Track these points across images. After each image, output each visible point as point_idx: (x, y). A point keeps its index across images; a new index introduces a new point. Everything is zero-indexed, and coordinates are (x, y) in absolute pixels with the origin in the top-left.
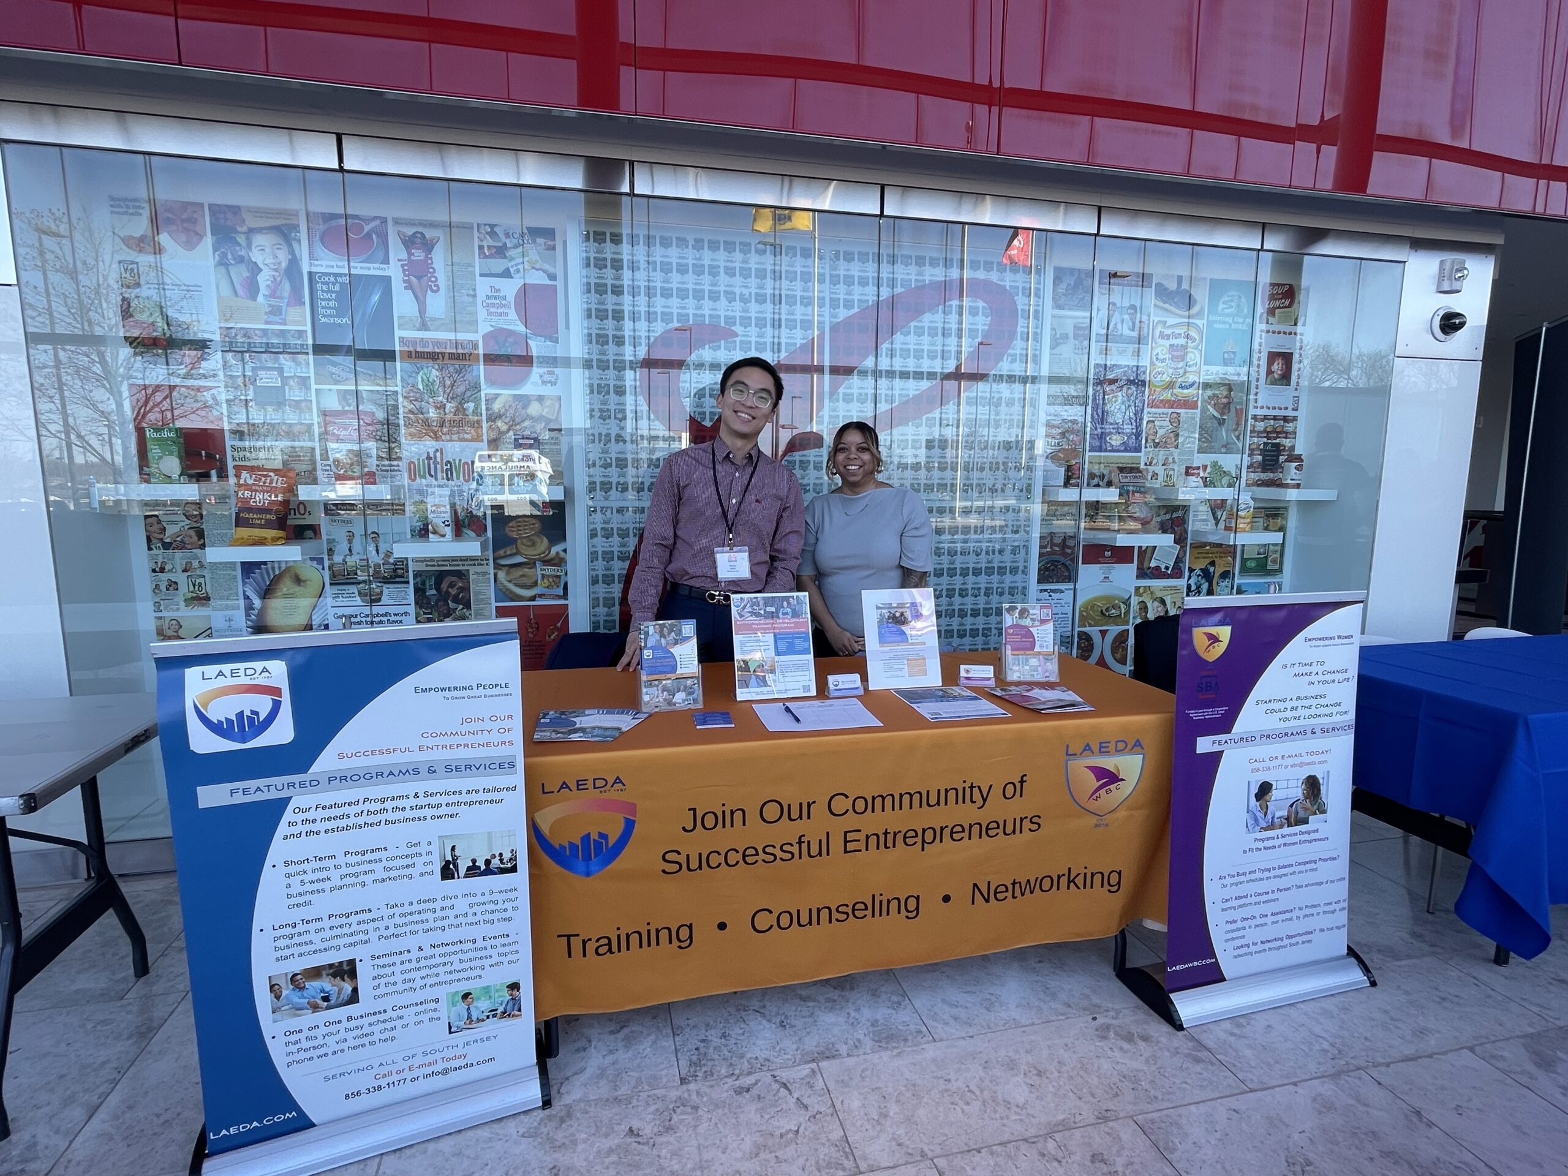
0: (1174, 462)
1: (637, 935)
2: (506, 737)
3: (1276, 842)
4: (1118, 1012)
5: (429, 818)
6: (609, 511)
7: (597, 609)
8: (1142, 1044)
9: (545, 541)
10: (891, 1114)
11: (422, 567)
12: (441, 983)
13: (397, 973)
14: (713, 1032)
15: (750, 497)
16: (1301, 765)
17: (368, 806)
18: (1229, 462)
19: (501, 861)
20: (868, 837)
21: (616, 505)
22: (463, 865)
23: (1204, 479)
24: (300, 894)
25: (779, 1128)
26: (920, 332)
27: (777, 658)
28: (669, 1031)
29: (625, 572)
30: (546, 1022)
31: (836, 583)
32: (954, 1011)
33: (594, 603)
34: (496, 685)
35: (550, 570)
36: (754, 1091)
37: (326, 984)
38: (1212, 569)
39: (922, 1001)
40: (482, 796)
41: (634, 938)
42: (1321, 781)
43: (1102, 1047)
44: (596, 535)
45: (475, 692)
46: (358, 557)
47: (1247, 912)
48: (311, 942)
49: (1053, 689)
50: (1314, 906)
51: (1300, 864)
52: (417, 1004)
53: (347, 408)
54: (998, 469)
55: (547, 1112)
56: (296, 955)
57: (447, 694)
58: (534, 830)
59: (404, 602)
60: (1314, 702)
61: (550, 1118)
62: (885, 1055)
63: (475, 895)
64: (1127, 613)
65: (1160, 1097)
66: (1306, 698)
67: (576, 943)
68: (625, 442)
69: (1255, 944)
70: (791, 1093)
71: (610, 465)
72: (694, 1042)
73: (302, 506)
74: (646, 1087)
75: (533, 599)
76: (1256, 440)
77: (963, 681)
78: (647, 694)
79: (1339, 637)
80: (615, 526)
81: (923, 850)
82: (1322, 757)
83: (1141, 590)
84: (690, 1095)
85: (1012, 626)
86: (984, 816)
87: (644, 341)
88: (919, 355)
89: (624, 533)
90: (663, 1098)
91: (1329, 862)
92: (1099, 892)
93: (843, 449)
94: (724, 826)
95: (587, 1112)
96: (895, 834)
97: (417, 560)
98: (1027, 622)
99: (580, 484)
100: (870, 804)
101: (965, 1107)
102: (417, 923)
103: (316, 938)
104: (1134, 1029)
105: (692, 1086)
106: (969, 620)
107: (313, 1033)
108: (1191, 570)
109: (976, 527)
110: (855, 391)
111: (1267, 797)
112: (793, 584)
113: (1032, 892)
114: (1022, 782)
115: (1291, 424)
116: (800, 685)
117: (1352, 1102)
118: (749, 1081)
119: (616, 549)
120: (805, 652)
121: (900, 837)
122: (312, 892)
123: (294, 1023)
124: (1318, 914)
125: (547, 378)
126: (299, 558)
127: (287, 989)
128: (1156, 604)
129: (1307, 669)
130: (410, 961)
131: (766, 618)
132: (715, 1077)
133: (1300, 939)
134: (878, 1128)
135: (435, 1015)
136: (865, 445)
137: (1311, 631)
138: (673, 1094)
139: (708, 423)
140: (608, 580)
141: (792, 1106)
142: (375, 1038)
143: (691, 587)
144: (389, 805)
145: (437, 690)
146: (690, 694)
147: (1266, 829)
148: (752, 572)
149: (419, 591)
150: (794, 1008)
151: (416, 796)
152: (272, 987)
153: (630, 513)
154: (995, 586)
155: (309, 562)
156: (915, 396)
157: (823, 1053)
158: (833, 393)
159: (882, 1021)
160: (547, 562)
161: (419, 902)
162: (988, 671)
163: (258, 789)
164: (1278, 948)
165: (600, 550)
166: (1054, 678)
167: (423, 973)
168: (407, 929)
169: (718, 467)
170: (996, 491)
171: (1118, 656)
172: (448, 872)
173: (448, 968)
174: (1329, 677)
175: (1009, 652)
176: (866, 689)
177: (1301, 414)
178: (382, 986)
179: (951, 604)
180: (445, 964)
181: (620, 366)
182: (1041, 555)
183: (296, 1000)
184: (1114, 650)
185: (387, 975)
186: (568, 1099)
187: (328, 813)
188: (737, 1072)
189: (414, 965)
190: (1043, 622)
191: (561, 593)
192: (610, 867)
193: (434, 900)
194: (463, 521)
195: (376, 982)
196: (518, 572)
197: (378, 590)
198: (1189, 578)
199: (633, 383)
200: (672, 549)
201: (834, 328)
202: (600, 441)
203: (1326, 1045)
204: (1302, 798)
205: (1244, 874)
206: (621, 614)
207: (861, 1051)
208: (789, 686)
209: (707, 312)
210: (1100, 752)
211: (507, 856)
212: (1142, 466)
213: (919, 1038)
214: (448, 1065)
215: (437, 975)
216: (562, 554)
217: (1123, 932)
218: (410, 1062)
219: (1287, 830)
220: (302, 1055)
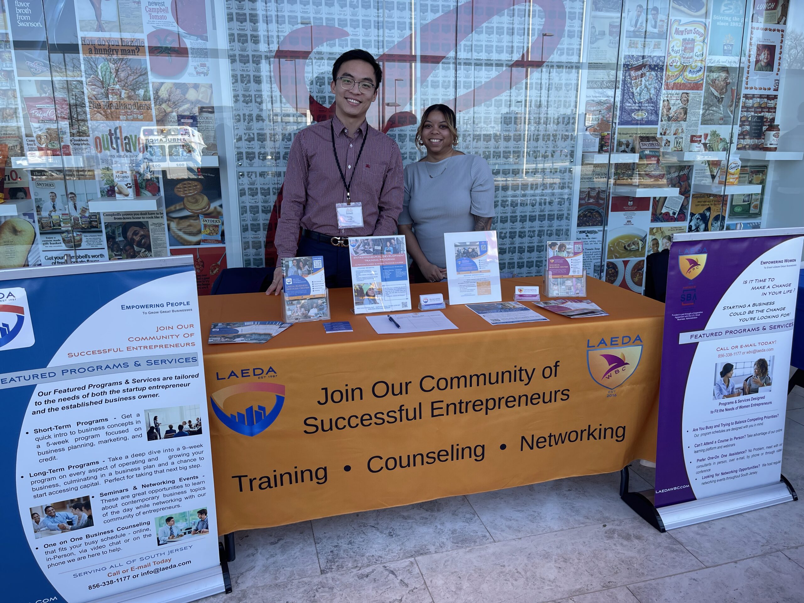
0: (682, 132)
1: (288, 475)
2: (190, 340)
3: (735, 406)
4: (621, 522)
5: (137, 397)
6: (254, 175)
7: (248, 250)
8: (636, 542)
9: (206, 198)
10: (464, 587)
11: (111, 220)
12: (150, 511)
13: (119, 505)
14: (342, 541)
15: (362, 163)
16: (755, 352)
17: (92, 390)
18: (724, 131)
19: (190, 426)
20: (448, 406)
21: (259, 170)
22: (163, 430)
23: (705, 145)
24: (47, 452)
25: (389, 598)
26: (490, 31)
27: (384, 283)
28: (312, 541)
29: (268, 222)
30: (226, 536)
31: (427, 229)
32: (509, 523)
33: (246, 245)
34: (181, 304)
35: (210, 221)
36: (372, 577)
37: (70, 513)
38: (708, 214)
39: (486, 517)
40: (174, 382)
41: (286, 477)
42: (768, 363)
43: (608, 543)
44: (245, 194)
45: (165, 308)
46: (61, 212)
47: (712, 453)
48: (57, 485)
49: (581, 301)
50: (760, 449)
51: (751, 420)
52: (134, 526)
53: (44, 95)
54: (549, 139)
55: (229, 595)
56: (47, 494)
57: (145, 310)
58: (212, 405)
59: (99, 247)
60: (765, 307)
61: (231, 599)
62: (461, 551)
63: (172, 450)
64: (644, 247)
65: (646, 573)
66: (760, 304)
67: (245, 482)
68: (263, 120)
69: (717, 475)
70: (396, 577)
71: (253, 139)
72: (329, 547)
73: (14, 174)
74: (297, 577)
75: (198, 243)
76: (745, 114)
77: (517, 297)
78: (289, 310)
79: (786, 261)
80: (259, 186)
81: (487, 414)
82: (769, 346)
83: (654, 231)
84: (327, 581)
85: (554, 258)
86: (529, 390)
87: (275, 40)
88: (489, 49)
89: (266, 193)
90: (309, 583)
91: (771, 419)
92: (610, 441)
93: (428, 126)
94: (347, 400)
95: (256, 594)
96: (467, 403)
97: (107, 215)
98: (564, 254)
99: (231, 155)
100: (449, 383)
101: (514, 582)
102: (132, 470)
103: (60, 482)
104: (631, 532)
105: (329, 575)
106: (526, 255)
107: (63, 546)
108: (692, 215)
109: (532, 185)
110: (441, 79)
111: (729, 375)
112: (395, 229)
113: (563, 442)
114: (556, 366)
115: (772, 101)
116: (399, 302)
117: (770, 570)
118: (368, 570)
119: (260, 205)
120: (404, 278)
121: (470, 406)
122: (55, 451)
123: (50, 539)
124: (762, 454)
125: (200, 69)
126: (16, 214)
127: (43, 516)
128: (665, 240)
129: (762, 284)
130: (128, 497)
131: (374, 254)
132: (345, 568)
133: (748, 471)
134: (456, 596)
135: (147, 533)
136: (444, 124)
137: (766, 256)
138: (316, 580)
139: (327, 105)
140: (255, 228)
141: (398, 585)
142: (107, 549)
143: (319, 233)
144: (107, 389)
145: (138, 307)
146: (320, 309)
147: (728, 396)
148: (365, 222)
149: (110, 238)
150: (398, 524)
151: (127, 382)
152: (32, 515)
153: (270, 176)
154: (545, 229)
155: (23, 217)
156: (486, 83)
157: (418, 551)
158: (423, 80)
159: (459, 530)
160: (208, 215)
161: (133, 456)
162: (534, 290)
163: (12, 380)
164: (733, 478)
165: (248, 205)
166: (583, 294)
167: (138, 504)
168: (125, 475)
169: (337, 141)
170: (547, 156)
171: (636, 279)
172: (152, 434)
173: (156, 501)
174: (777, 290)
175: (550, 276)
176: (447, 304)
177: (781, 94)
178: (109, 514)
179: (512, 243)
180: (153, 498)
181: (257, 60)
182: (580, 205)
183: (50, 524)
184: (633, 276)
185: (112, 507)
186: (243, 587)
187: (63, 395)
188: (360, 565)
189: (131, 499)
190: (576, 254)
191: (219, 238)
192: (267, 429)
193: (143, 455)
194: (141, 183)
195: (105, 511)
196: (186, 223)
197: (78, 238)
198: (691, 221)
199: (268, 74)
200: (305, 206)
201: (424, 29)
202: (244, 120)
203: (759, 538)
204: (754, 374)
205: (711, 427)
206: (267, 254)
207: (444, 550)
208: (394, 303)
209: (324, 16)
210: (611, 344)
211: (194, 423)
212: (658, 136)
213: (484, 540)
214: (158, 566)
215: (148, 506)
216: (219, 209)
217: (626, 468)
218: (132, 565)
219: (742, 397)
220: (57, 560)
